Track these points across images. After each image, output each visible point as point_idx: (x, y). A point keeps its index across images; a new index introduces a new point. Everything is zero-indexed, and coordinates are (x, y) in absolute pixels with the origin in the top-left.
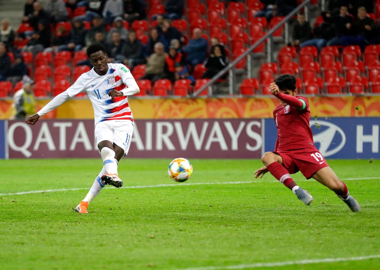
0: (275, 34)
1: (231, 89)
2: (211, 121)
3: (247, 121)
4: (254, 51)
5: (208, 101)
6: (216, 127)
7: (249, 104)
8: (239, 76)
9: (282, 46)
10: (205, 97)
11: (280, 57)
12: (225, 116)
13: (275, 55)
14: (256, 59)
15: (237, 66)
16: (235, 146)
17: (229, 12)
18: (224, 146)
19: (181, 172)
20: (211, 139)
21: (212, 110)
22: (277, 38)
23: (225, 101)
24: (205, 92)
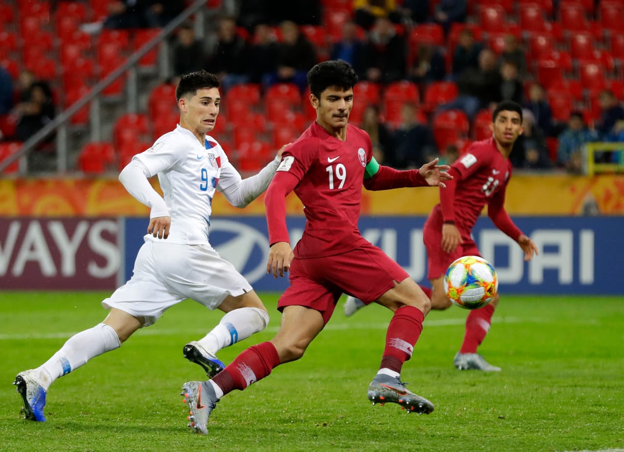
0: (143, 61)
1: (62, 161)
2: (25, 222)
3: (92, 221)
4: (106, 91)
5: (19, 185)
6: (35, 232)
7: (95, 190)
8: (76, 139)
9: (155, 85)
10: (13, 176)
11: (153, 105)
12: (51, 212)
13: (144, 100)
14: (109, 108)
15: (74, 120)
16: (69, 267)
17: (59, 21)
18: (48, 267)
19: (470, 286)
20: (25, 255)
21: (26, 199)
22: (147, 69)
23: (50, 185)
24: (13, 167)
